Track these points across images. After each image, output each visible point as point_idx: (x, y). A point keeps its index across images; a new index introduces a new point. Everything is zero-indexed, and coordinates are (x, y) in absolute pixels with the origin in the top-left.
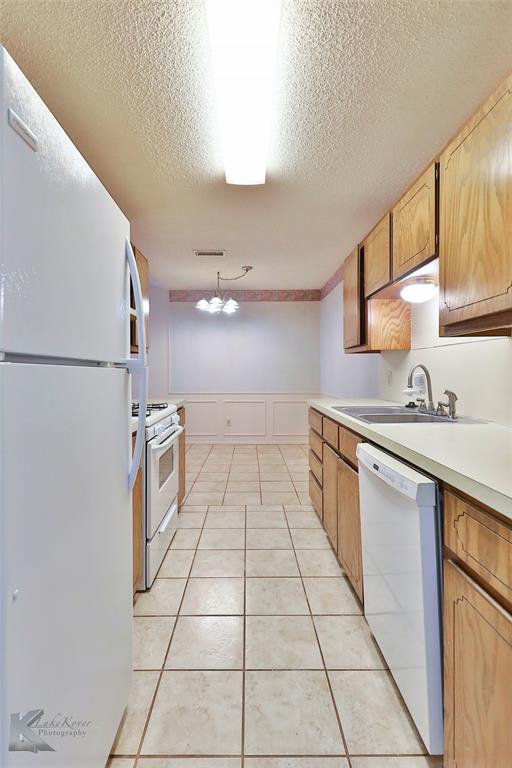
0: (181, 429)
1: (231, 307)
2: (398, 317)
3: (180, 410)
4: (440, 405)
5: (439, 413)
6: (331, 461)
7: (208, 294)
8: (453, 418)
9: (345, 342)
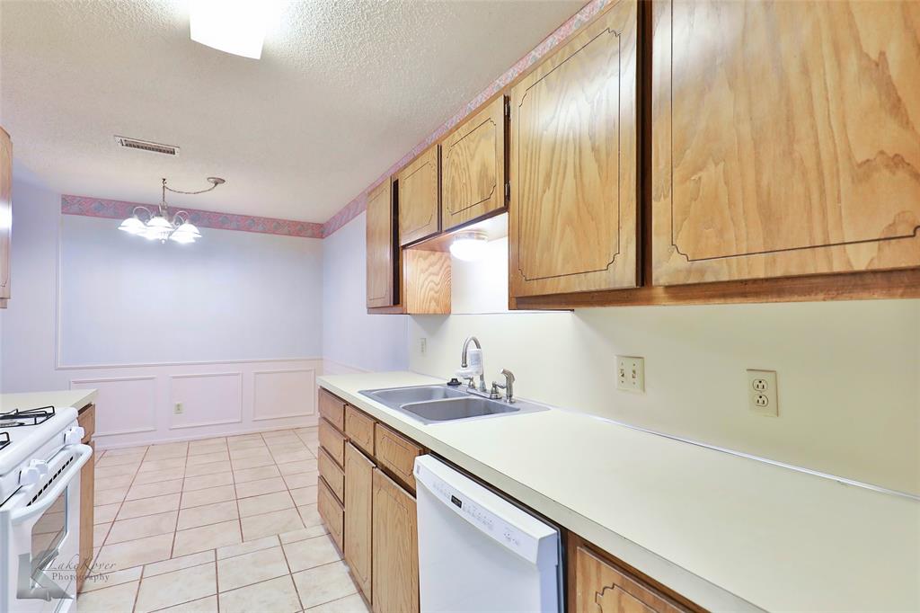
0: (87, 450)
1: (187, 234)
2: (437, 275)
3: (85, 411)
4: (495, 386)
5: (493, 396)
6: (359, 469)
7: (147, 211)
8: (511, 402)
9: (369, 299)
